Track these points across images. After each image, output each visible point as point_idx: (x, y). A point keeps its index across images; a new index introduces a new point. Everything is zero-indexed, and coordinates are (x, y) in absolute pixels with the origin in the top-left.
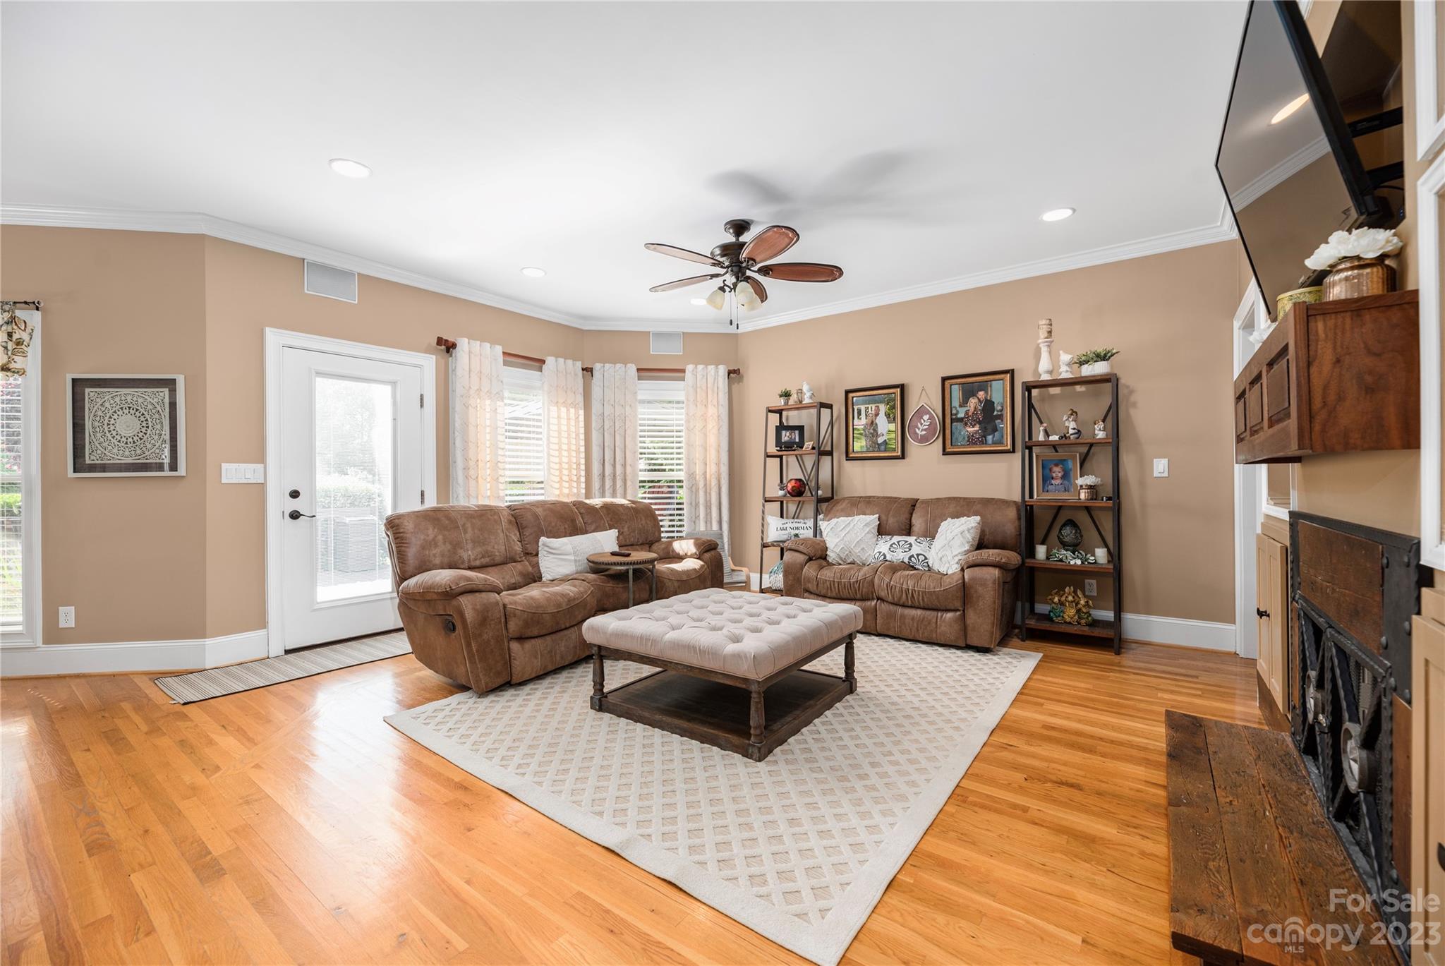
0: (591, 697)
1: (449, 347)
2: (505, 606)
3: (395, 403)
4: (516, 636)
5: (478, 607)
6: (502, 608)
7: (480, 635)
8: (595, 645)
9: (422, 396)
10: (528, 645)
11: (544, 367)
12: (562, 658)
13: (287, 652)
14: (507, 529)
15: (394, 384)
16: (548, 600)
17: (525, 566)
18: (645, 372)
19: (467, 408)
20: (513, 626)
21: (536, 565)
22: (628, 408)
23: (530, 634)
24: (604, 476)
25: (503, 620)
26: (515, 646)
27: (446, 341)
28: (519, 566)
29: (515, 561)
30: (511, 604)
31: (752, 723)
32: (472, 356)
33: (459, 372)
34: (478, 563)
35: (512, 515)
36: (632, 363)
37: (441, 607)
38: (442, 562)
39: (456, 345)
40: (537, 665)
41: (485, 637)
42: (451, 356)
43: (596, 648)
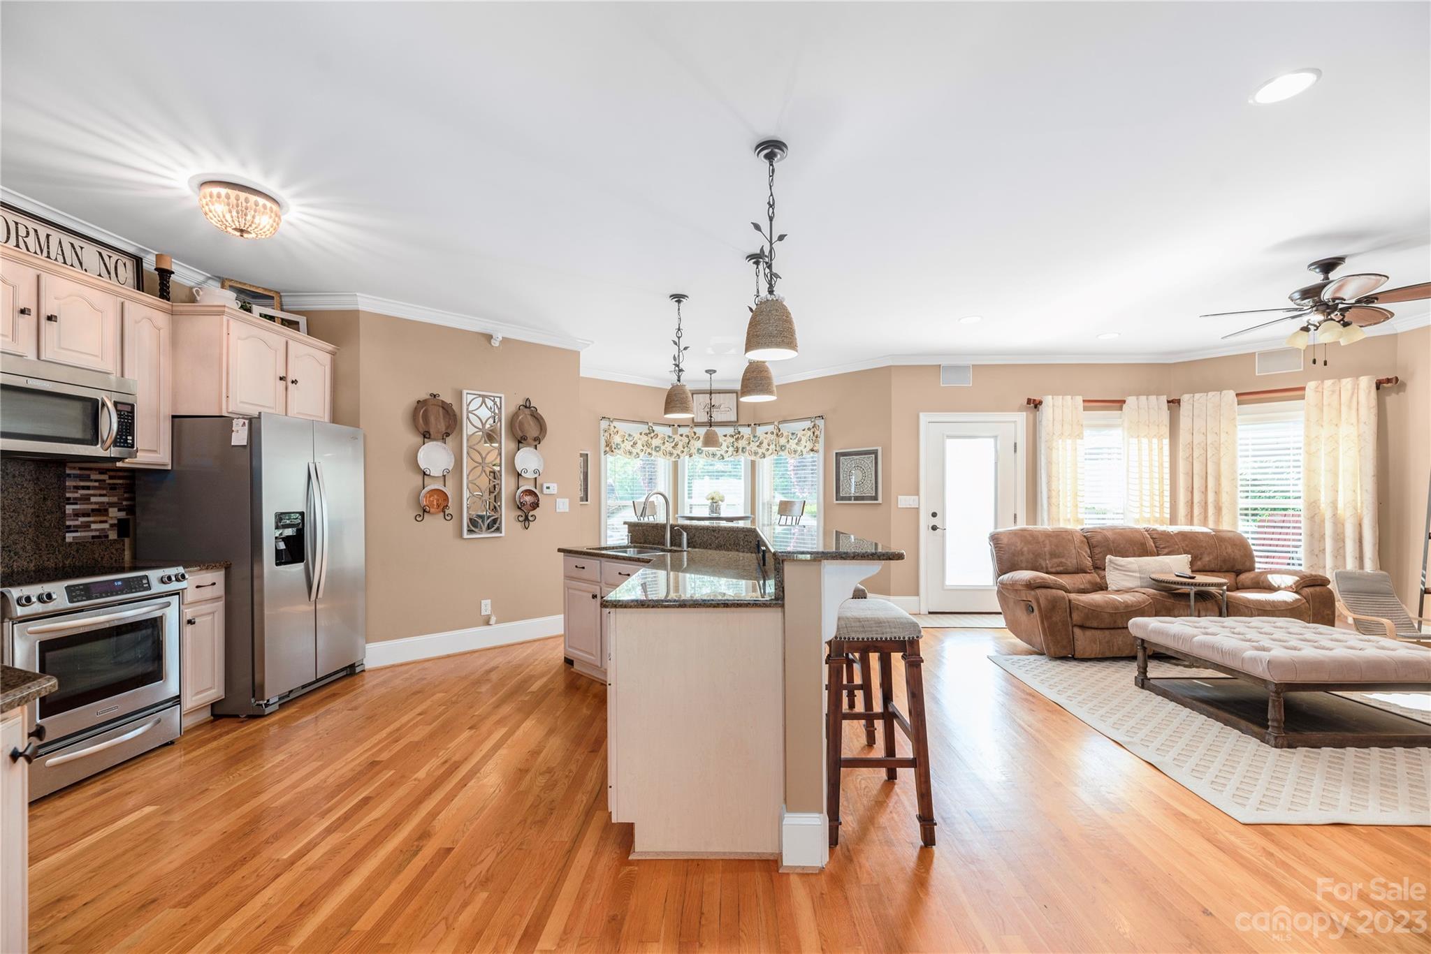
0: (1136, 677)
1: (1035, 404)
2: (1070, 601)
3: (996, 451)
4: (1079, 624)
5: (1049, 598)
6: (1067, 602)
7: (1051, 617)
8: (1139, 638)
9: (1015, 444)
10: (1089, 633)
11: (1125, 406)
12: (1119, 649)
13: (930, 613)
14: (1079, 547)
15: (996, 437)
16: (1106, 602)
17: (1094, 577)
18: (1244, 397)
19: (1051, 450)
20: (1076, 616)
21: (1104, 578)
22: (1223, 436)
23: (1090, 625)
24: (1192, 503)
25: (1068, 610)
26: (1077, 631)
27: (1034, 400)
28: (1088, 576)
29: (1086, 572)
30: (1075, 600)
31: (1269, 717)
32: (1055, 408)
33: (1044, 423)
34: (1053, 570)
35: (1085, 536)
36: (1232, 389)
37: (1024, 595)
38: (1026, 567)
39: (1042, 402)
40: (1096, 650)
41: (1054, 619)
42: (1038, 410)
43: (1140, 641)
